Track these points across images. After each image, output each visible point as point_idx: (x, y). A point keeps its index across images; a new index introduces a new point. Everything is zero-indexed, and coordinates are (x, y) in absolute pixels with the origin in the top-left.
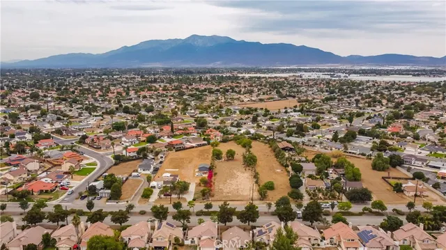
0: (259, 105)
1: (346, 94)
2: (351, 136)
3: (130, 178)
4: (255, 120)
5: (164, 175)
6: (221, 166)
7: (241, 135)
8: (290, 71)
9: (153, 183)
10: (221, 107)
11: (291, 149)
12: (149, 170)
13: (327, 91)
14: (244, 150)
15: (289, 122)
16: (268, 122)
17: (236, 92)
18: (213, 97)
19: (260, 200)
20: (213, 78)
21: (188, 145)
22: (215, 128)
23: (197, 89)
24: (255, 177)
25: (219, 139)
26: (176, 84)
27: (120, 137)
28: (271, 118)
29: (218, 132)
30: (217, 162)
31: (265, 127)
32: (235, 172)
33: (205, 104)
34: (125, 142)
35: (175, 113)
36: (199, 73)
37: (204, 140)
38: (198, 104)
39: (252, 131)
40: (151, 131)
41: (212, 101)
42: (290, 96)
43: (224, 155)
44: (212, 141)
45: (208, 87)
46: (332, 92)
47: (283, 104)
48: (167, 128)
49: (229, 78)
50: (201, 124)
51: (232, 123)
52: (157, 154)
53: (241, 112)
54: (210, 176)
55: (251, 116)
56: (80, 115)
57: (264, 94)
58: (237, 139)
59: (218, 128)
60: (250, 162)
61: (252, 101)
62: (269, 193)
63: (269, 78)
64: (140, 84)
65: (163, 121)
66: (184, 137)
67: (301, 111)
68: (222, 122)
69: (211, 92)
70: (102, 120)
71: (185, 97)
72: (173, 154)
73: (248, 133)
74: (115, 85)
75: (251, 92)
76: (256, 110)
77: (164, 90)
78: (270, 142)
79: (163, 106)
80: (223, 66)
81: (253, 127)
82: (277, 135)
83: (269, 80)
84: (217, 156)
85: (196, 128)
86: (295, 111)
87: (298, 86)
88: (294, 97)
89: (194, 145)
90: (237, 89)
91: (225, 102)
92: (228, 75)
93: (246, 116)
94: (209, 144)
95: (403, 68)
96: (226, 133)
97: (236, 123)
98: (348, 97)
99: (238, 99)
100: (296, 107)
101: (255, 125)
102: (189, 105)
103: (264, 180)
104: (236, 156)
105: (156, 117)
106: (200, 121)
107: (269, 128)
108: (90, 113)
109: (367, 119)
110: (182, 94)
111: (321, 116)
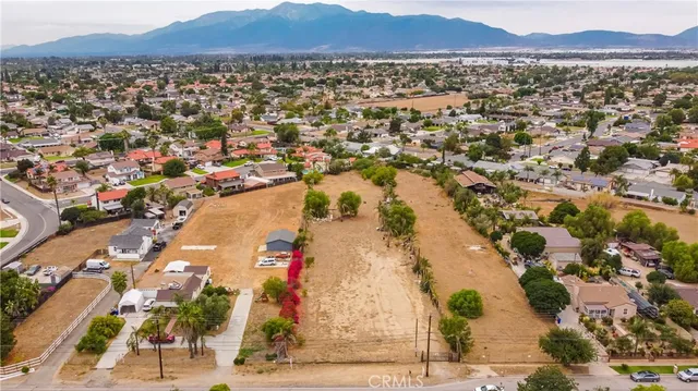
0: (399, 104)
1: (550, 84)
3: (80, 274)
4: (395, 128)
6: (327, 237)
7: (371, 157)
8: (439, 56)
10: (328, 106)
11: (487, 190)
12: (135, 250)
13: (513, 81)
14: (379, 192)
15: (466, 131)
16: (420, 133)
17: (354, 83)
18: (314, 91)
20: (315, 66)
21: (253, 180)
22: (314, 144)
23: (285, 80)
25: (324, 167)
26: (251, 74)
27: (106, 166)
28: (428, 124)
29: (320, 153)
30: (315, 223)
31: (418, 142)
32: (362, 251)
33: (299, 102)
34: (113, 175)
35: (238, 117)
36: (292, 58)
37: (290, 168)
38: (285, 103)
39: (394, 150)
40: (178, 151)
41: (313, 97)
42: (452, 89)
43: (333, 206)
44: (306, 173)
45: (305, 77)
46: (524, 82)
47: (441, 101)
48: (214, 146)
49: (343, 65)
50: (288, 137)
51: (350, 134)
52: (173, 202)
53: (367, 114)
54: (294, 271)
55: (387, 123)
56: (52, 121)
57: (404, 86)
58: (363, 167)
59: (321, 145)
60: (399, 224)
61: (384, 96)
63: (408, 65)
64: (192, 73)
65: (211, 131)
66: (249, 162)
67: (481, 111)
68: (329, 132)
69: (310, 84)
70: (91, 131)
71: (263, 92)
72: (214, 204)
73: (385, 153)
74: (146, 77)
75: (381, 84)
76: (394, 111)
77: (228, 82)
78: (438, 173)
79: (219, 107)
80: (331, 52)
81: (394, 142)
82: (451, 158)
83: (409, 68)
84: (317, 208)
85: (274, 144)
86: (469, 112)
87: (461, 75)
88: (459, 90)
89: (265, 180)
90: (357, 81)
91: (336, 100)
92: (340, 61)
93: (377, 122)
94: (300, 176)
96: (337, 154)
97: (356, 135)
98: (557, 90)
99: (360, 94)
100: (467, 105)
101: (398, 138)
102: (267, 103)
104: (361, 209)
105: (197, 124)
106: (283, 130)
107: (428, 144)
108: (73, 119)
110: (260, 87)
111: (525, 120)
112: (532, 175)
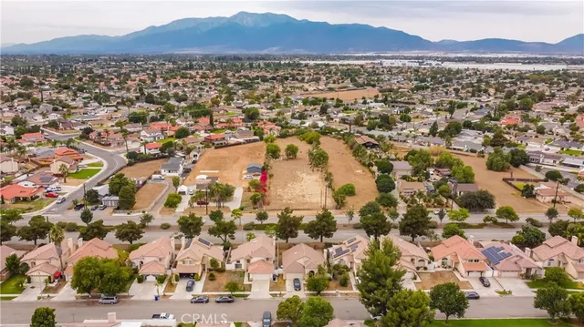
0: (329, 95)
1: (441, 82)
2: (454, 130)
3: (150, 181)
4: (323, 111)
5: (198, 177)
6: (278, 167)
7: (306, 128)
8: (366, 58)
9: (182, 188)
10: (278, 96)
11: (374, 146)
13: (416, 80)
14: (309, 147)
15: (370, 113)
16: (341, 115)
17: (297, 80)
18: (267, 85)
19: (336, 209)
20: (268, 65)
21: (233, 140)
22: (270, 120)
23: (246, 77)
24: (326, 179)
25: (277, 134)
26: (219, 71)
27: (138, 132)
28: (346, 109)
29: (273, 126)
30: (272, 161)
31: (338, 120)
32: (299, 173)
33: (257, 93)
34: (145, 136)
35: (215, 103)
36: (249, 59)
37: (255, 134)
38: (247, 94)
39: (321, 124)
40: (181, 123)
41: (267, 90)
42: (369, 85)
43: (283, 153)
44: (265, 136)
45: (260, 74)
46: (423, 81)
47: (359, 93)
48: (204, 121)
49: (289, 65)
50: (252, 116)
51: (293, 114)
52: (189, 151)
53: (305, 102)
54: (264, 179)
55: (319, 107)
56: (86, 105)
57: (334, 83)
58: (300, 133)
59: (274, 121)
60: (319, 160)
61: (319, 90)
62: (348, 199)
63: (341, 65)
64: (171, 71)
65: (199, 112)
66: (228, 131)
67: (385, 101)
68: (279, 114)
69: (265, 80)
70: (115, 111)
71: (230, 85)
72: (211, 152)
73: (315, 126)
74: (137, 73)
75: (317, 80)
76: (325, 100)
77: (202, 77)
78: (345, 137)
79: (200, 96)
80: (280, 53)
81: (322, 120)
82: (355, 128)
83: (340, 68)
84: (274, 153)
85: (243, 120)
86: (376, 101)
87: (378, 74)
88: (374, 86)
89: (241, 140)
90: (299, 78)
91: (284, 92)
92: (287, 62)
93: (312, 107)
94: (261, 139)
95: (509, 56)
96: (285, 126)
97: (297, 115)
98: (444, 86)
99: (301, 88)
100: (377, 96)
101: (325, 118)
102: (235, 93)
103: (340, 182)
104: (298, 154)
105: (190, 107)
106: (249, 111)
107: (343, 121)
108: (101, 104)
109: (471, 111)
110: (226, 82)
111: (411, 107)
112: (402, 138)
